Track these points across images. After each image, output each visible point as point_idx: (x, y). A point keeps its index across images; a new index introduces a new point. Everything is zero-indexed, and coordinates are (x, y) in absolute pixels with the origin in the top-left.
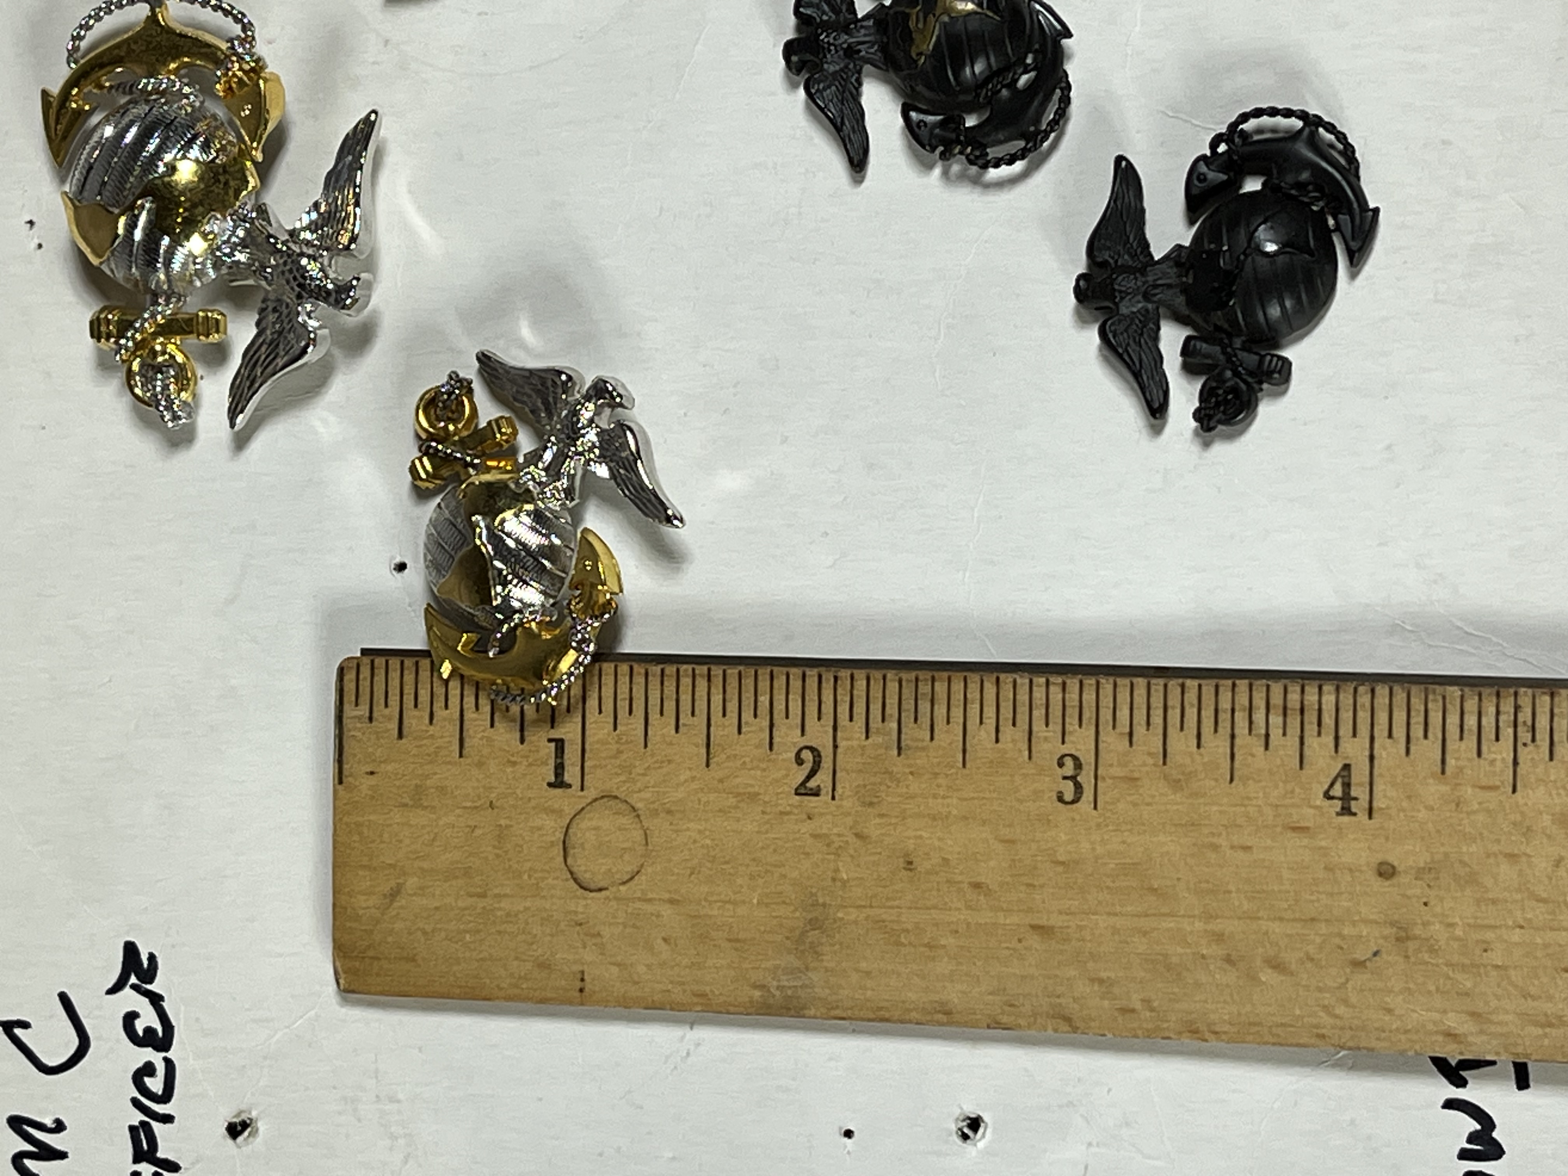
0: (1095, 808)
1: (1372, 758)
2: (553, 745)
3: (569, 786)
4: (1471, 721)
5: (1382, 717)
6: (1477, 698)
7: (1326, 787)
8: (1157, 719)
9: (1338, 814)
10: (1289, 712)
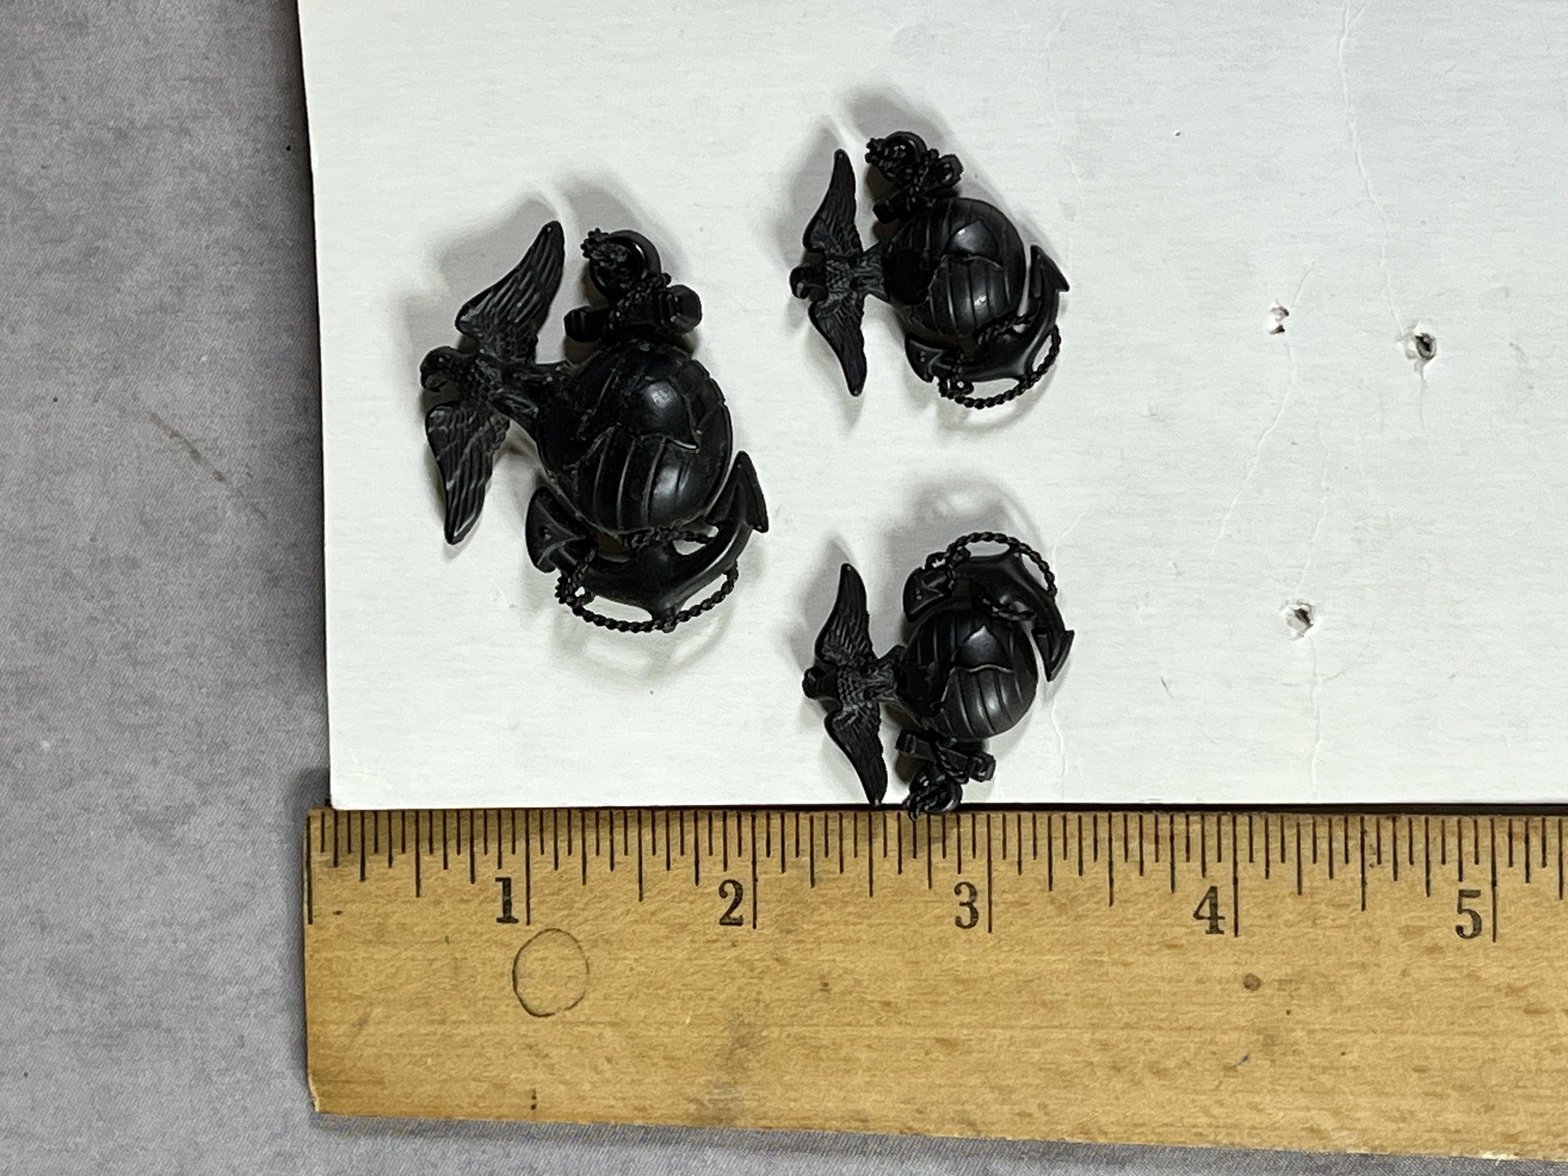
0: (990, 930)
1: (1236, 881)
2: (500, 884)
3: (516, 921)
4: (1323, 846)
5: (1243, 844)
6: (1327, 823)
7: (1196, 907)
8: (1043, 850)
9: (1207, 932)
10: (1160, 840)
